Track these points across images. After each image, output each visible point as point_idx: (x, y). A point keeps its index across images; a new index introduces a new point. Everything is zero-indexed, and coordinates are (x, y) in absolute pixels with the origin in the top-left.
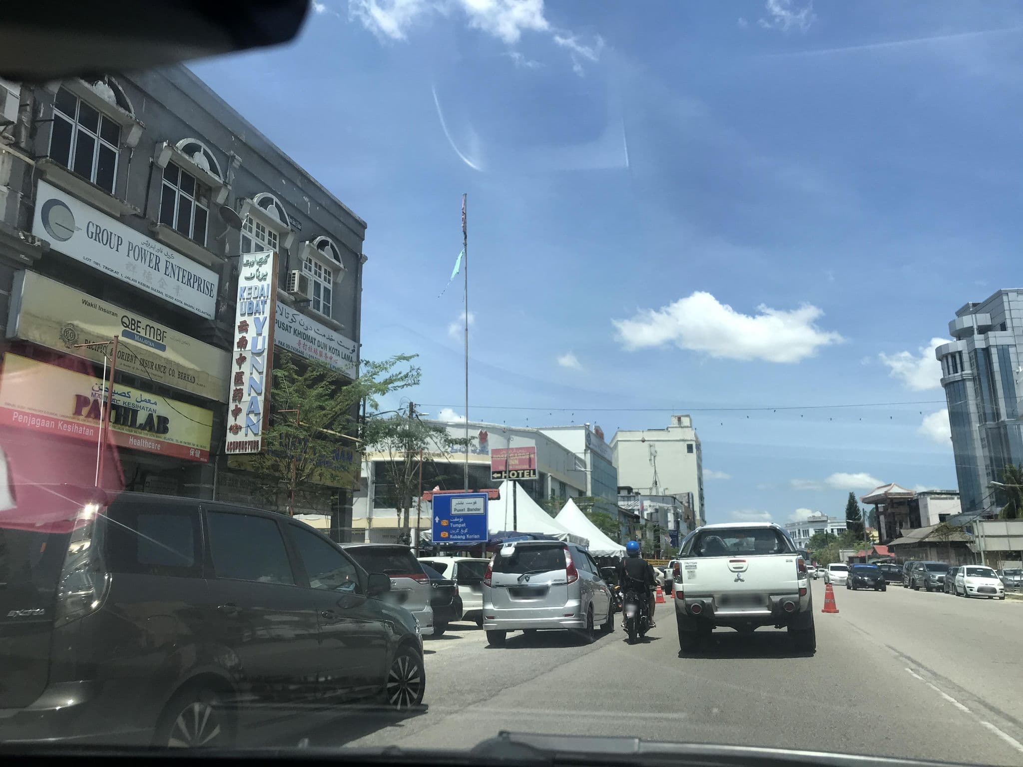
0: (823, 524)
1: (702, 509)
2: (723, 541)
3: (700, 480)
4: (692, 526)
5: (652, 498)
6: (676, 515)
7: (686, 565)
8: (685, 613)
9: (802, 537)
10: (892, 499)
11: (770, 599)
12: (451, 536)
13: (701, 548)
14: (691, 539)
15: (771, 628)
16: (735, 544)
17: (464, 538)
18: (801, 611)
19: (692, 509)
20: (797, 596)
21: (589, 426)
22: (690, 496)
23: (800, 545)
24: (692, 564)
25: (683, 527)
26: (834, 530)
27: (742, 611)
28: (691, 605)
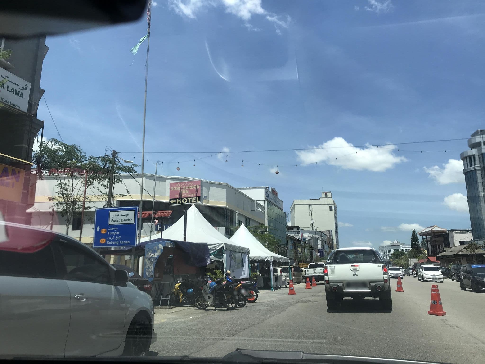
0: (398, 246)
1: (337, 239)
2: (348, 256)
3: (336, 224)
4: (331, 247)
5: (309, 232)
6: (323, 241)
7: (330, 267)
8: (329, 290)
9: (388, 253)
10: (434, 233)
11: (370, 284)
12: (108, 242)
13: (337, 259)
14: (333, 255)
15: (371, 298)
16: (354, 258)
17: (118, 244)
18: (385, 290)
19: (331, 239)
20: (383, 283)
21: (268, 188)
22: (331, 232)
23: (387, 257)
24: (333, 267)
25: (327, 248)
26: (404, 250)
27: (357, 290)
28: (332, 287)
